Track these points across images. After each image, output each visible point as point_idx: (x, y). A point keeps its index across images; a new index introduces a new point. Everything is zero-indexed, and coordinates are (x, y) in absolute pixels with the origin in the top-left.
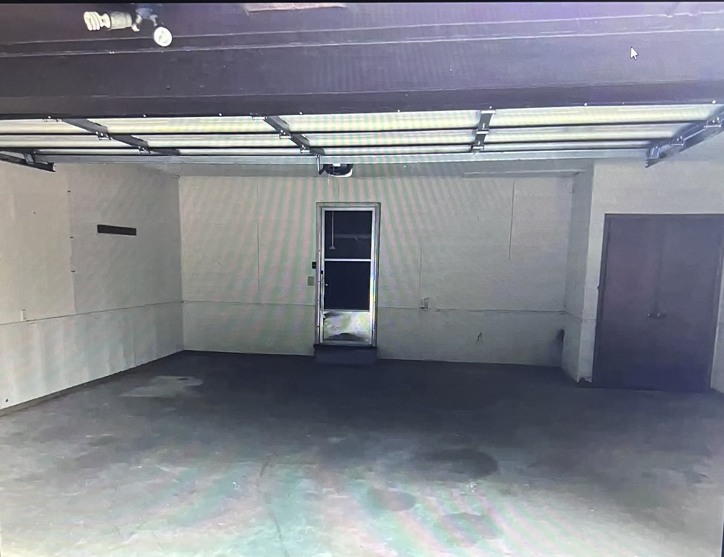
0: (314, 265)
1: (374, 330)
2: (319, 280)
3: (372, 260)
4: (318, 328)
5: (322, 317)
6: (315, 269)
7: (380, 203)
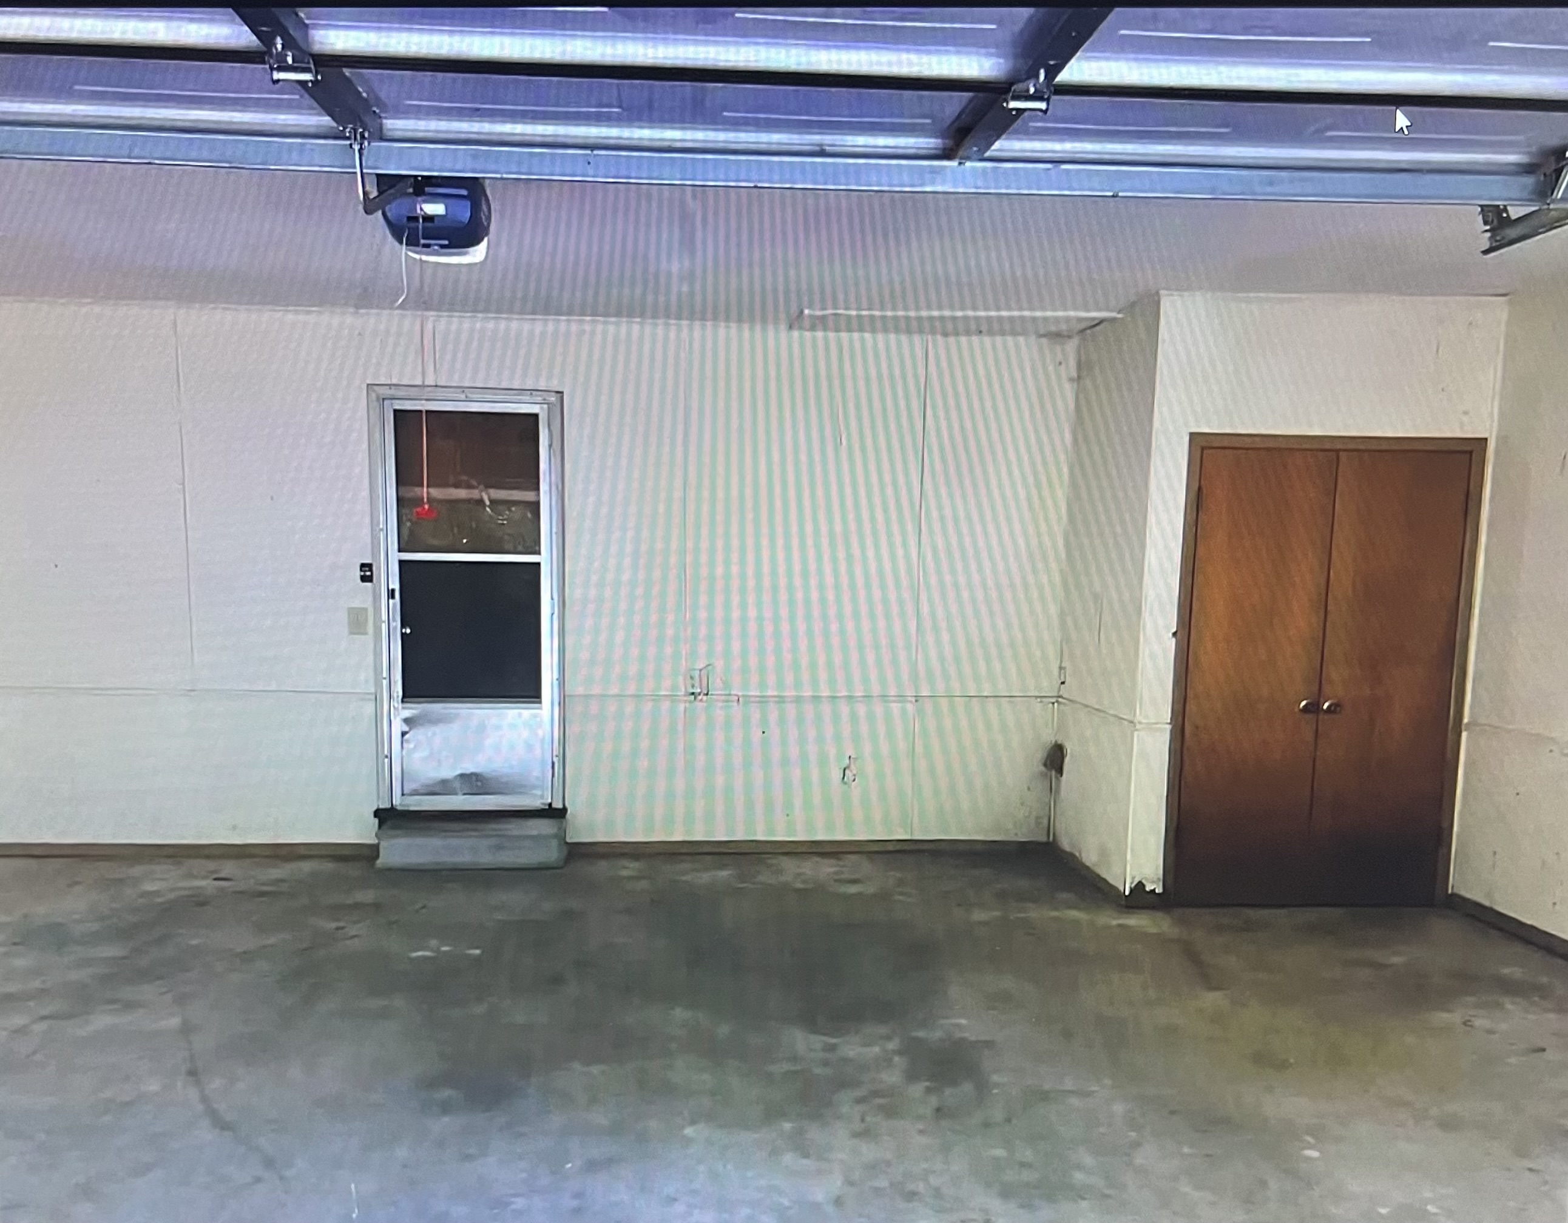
0: (367, 573)
1: (555, 760)
2: (384, 617)
3: (545, 559)
4: (386, 760)
5: (398, 727)
6: (369, 584)
7: (562, 393)
